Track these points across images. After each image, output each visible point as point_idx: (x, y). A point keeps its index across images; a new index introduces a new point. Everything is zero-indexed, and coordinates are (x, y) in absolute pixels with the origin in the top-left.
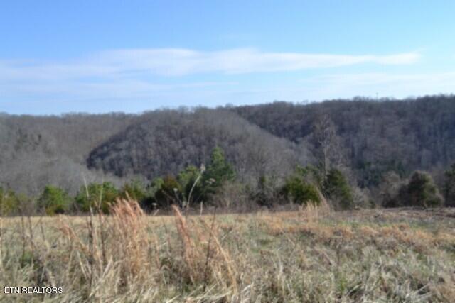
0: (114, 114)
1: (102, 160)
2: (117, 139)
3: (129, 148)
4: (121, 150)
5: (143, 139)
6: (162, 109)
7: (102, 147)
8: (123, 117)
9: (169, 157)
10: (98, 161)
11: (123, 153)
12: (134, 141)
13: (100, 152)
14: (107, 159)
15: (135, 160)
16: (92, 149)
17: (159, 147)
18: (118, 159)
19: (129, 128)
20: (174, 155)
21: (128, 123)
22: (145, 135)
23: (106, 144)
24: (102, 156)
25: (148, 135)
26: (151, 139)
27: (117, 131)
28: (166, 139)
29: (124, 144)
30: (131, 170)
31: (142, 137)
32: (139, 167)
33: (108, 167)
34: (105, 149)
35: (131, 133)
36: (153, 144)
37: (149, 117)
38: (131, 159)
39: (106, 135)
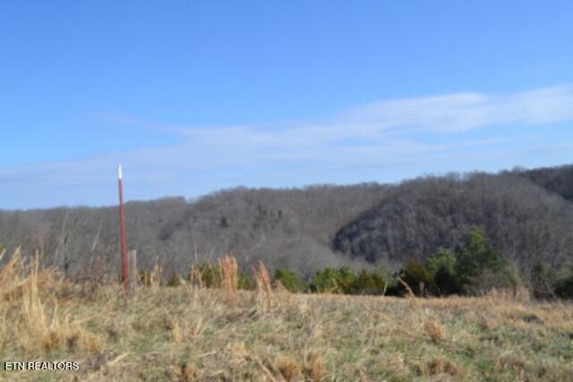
0: (365, 185)
1: (351, 241)
2: (368, 216)
3: (383, 227)
4: (373, 229)
5: (401, 216)
6: (424, 177)
7: (350, 226)
8: (376, 188)
9: (435, 238)
10: (346, 243)
11: (376, 233)
12: (390, 218)
13: (348, 231)
14: (357, 241)
15: (391, 242)
16: (339, 228)
17: (422, 226)
18: (370, 240)
19: (383, 202)
20: (441, 235)
21: (382, 196)
22: (403, 210)
23: (356, 222)
24: (351, 236)
25: (407, 210)
26: (411, 216)
27: (368, 205)
28: (430, 215)
29: (378, 222)
30: (385, 254)
31: (400, 213)
32: (396, 250)
33: (357, 250)
34: (355, 228)
35: (386, 208)
36: (414, 222)
37: (408, 188)
38: (385, 241)
39: (356, 211)
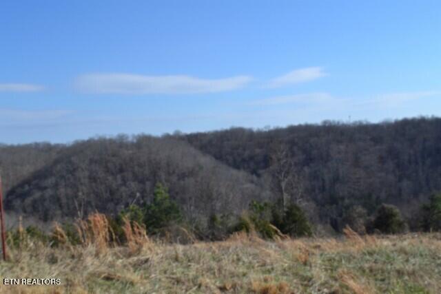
0: (37, 145)
1: (23, 201)
2: (40, 175)
3: (56, 186)
4: (46, 188)
5: (73, 175)
6: (96, 138)
7: (21, 185)
8: (48, 148)
9: (106, 195)
10: (17, 203)
11: (49, 192)
12: (62, 177)
13: (19, 191)
14: (28, 201)
15: (64, 201)
16: (9, 188)
17: (94, 184)
18: (43, 199)
19: (56, 162)
20: (112, 193)
21: (54, 156)
22: (75, 170)
23: (27, 182)
24: (23, 196)
25: (80, 169)
26: (83, 175)
27: (40, 164)
28: (101, 174)
29: (50, 181)
30: (59, 212)
31: (73, 171)
32: (69, 209)
33: (29, 209)
34: (27, 188)
35: (59, 167)
36: (86, 181)
37: (81, 148)
38: (59, 199)
39: (27, 170)
